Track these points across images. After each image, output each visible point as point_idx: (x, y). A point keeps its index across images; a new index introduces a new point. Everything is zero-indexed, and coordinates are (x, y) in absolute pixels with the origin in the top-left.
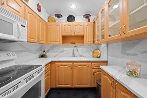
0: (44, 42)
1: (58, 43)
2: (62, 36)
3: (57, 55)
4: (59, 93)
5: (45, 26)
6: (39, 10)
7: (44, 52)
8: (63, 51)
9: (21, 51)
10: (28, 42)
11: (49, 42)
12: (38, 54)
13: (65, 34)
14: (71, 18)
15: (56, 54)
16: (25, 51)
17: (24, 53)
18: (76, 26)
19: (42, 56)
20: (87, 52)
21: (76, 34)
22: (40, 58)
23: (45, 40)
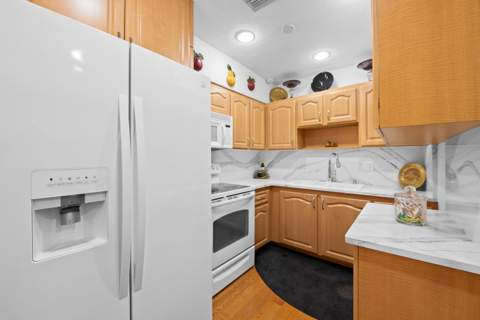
0: (262, 146)
1: (289, 145)
2: (299, 130)
3: (290, 175)
4: (285, 256)
5: (263, 113)
6: (251, 88)
7: (263, 165)
8: (305, 165)
9: (227, 163)
10: (234, 148)
11: (271, 146)
12: (251, 171)
13: (303, 123)
14: (323, 80)
15: (286, 171)
16: (231, 163)
17: (229, 166)
18: (332, 100)
19: (259, 175)
20: (374, 170)
21: (334, 119)
22: (255, 177)
23: (263, 142)
